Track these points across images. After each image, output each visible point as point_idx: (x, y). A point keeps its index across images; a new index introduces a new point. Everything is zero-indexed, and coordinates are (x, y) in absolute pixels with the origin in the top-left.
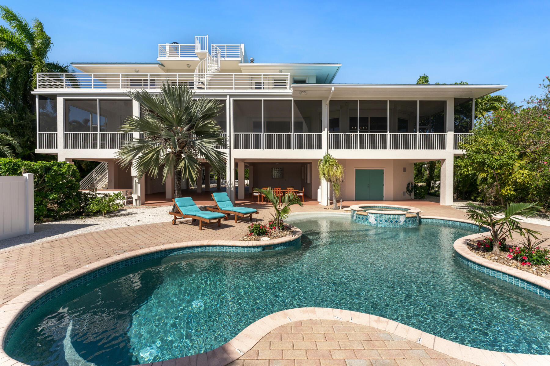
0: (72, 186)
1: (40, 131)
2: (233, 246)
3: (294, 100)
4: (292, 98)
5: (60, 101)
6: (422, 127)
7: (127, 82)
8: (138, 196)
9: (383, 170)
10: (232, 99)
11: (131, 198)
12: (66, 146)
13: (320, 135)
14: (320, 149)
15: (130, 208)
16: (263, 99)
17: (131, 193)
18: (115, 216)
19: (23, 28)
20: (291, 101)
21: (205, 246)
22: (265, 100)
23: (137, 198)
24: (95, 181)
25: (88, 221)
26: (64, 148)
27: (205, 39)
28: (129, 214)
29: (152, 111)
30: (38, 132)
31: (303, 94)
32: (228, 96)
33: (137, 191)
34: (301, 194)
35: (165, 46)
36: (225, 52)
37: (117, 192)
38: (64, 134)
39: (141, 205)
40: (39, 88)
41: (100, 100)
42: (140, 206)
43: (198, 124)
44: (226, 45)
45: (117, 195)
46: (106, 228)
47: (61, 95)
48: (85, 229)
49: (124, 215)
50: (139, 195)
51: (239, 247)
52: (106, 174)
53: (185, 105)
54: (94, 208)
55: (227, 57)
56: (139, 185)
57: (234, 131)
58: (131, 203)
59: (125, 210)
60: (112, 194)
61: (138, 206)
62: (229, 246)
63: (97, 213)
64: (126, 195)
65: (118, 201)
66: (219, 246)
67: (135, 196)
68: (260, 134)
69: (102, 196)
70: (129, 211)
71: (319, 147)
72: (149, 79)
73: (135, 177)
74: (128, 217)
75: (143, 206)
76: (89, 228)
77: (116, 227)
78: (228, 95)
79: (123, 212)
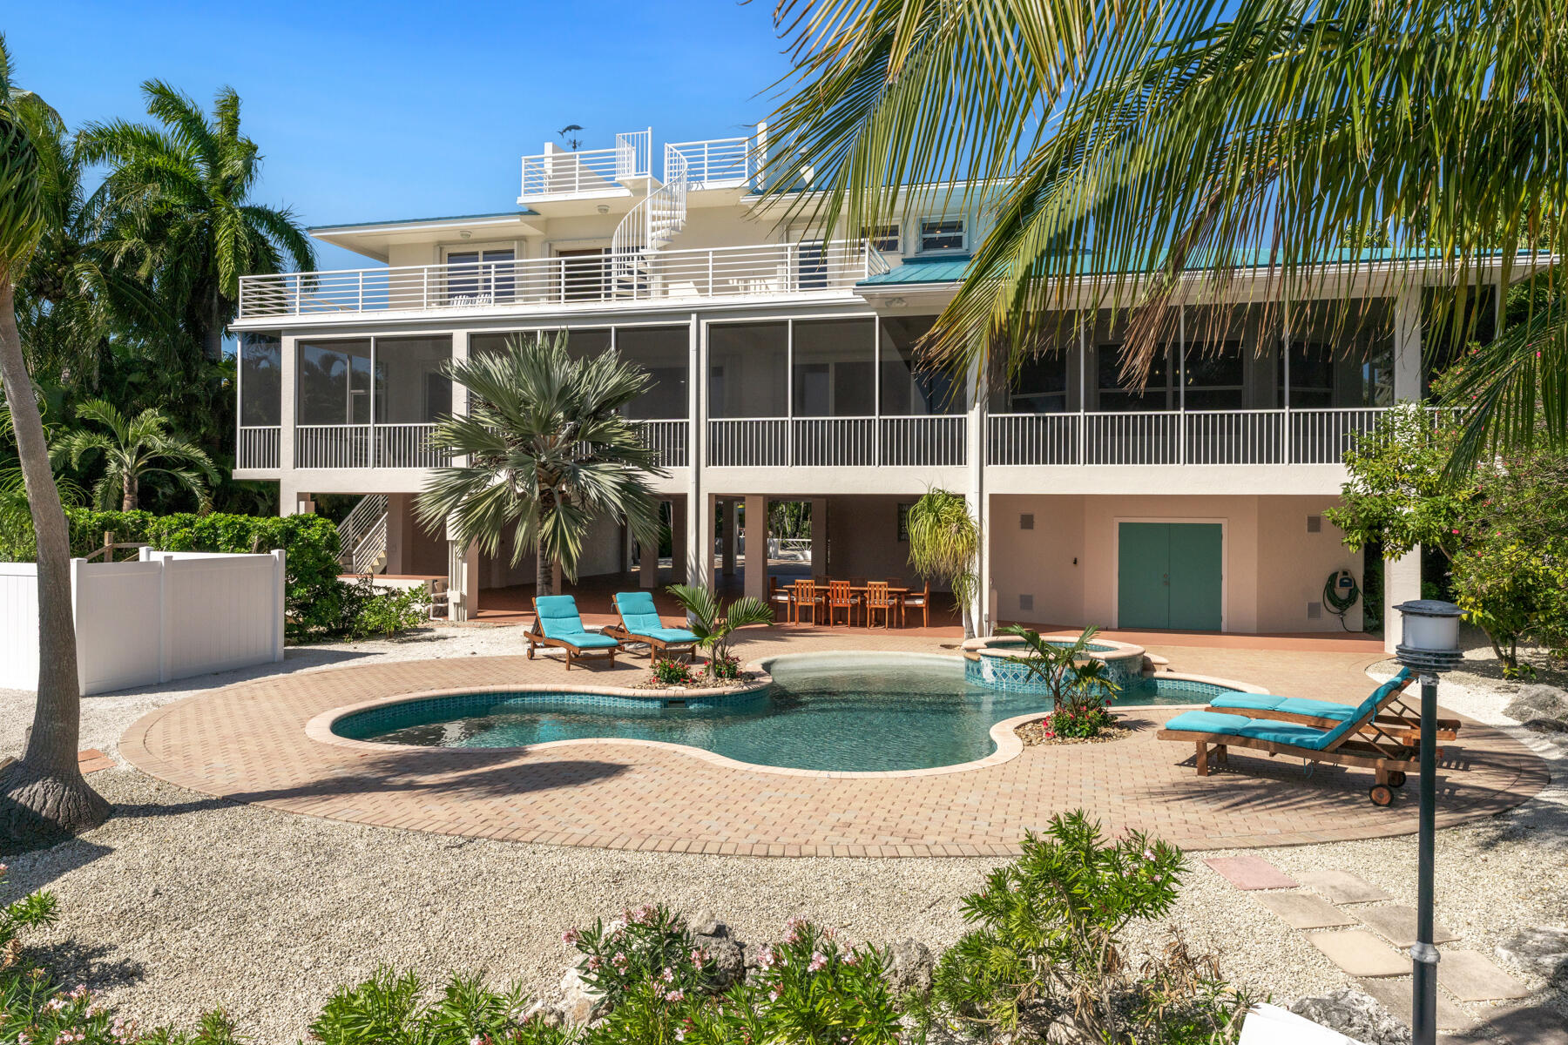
0: (326, 569)
1: (242, 425)
2: (609, 696)
3: (880, 319)
4: (874, 313)
5: (288, 344)
6: (1300, 389)
7: (441, 290)
8: (462, 595)
9: (1220, 526)
10: (703, 323)
11: (445, 600)
12: (300, 462)
13: (960, 420)
14: (960, 463)
15: (442, 625)
16: (790, 318)
17: (445, 587)
18: (410, 641)
19: (192, 123)
20: (873, 319)
21: (562, 693)
22: (795, 323)
23: (458, 601)
24: (354, 546)
25: (362, 647)
26: (296, 466)
27: (644, 138)
28: (438, 638)
29: (489, 405)
30: (239, 427)
31: (896, 305)
32: (694, 316)
33: (460, 581)
34: (919, 602)
35: (542, 159)
36: (703, 165)
37: (416, 583)
38: (296, 430)
39: (469, 618)
40: (245, 313)
41: (378, 340)
42: (466, 623)
43: (586, 429)
44: (706, 142)
45: (414, 593)
46: (399, 660)
47: (292, 331)
48: (362, 659)
49: (430, 640)
50: (465, 592)
51: (620, 697)
52: (381, 526)
53: (557, 388)
54: (373, 620)
55: (709, 178)
56: (465, 565)
57: (711, 414)
58: (443, 613)
59: (431, 630)
60: (406, 591)
61: (460, 623)
62: (603, 695)
63: (375, 634)
64: (434, 591)
65: (417, 607)
66: (586, 694)
67: (453, 596)
68: (783, 422)
69: (383, 592)
70: (439, 631)
71: (958, 458)
72: (493, 277)
73: (455, 542)
74: (437, 643)
75: (472, 622)
76: (368, 658)
77: (416, 659)
78: (694, 312)
79: (428, 635)
